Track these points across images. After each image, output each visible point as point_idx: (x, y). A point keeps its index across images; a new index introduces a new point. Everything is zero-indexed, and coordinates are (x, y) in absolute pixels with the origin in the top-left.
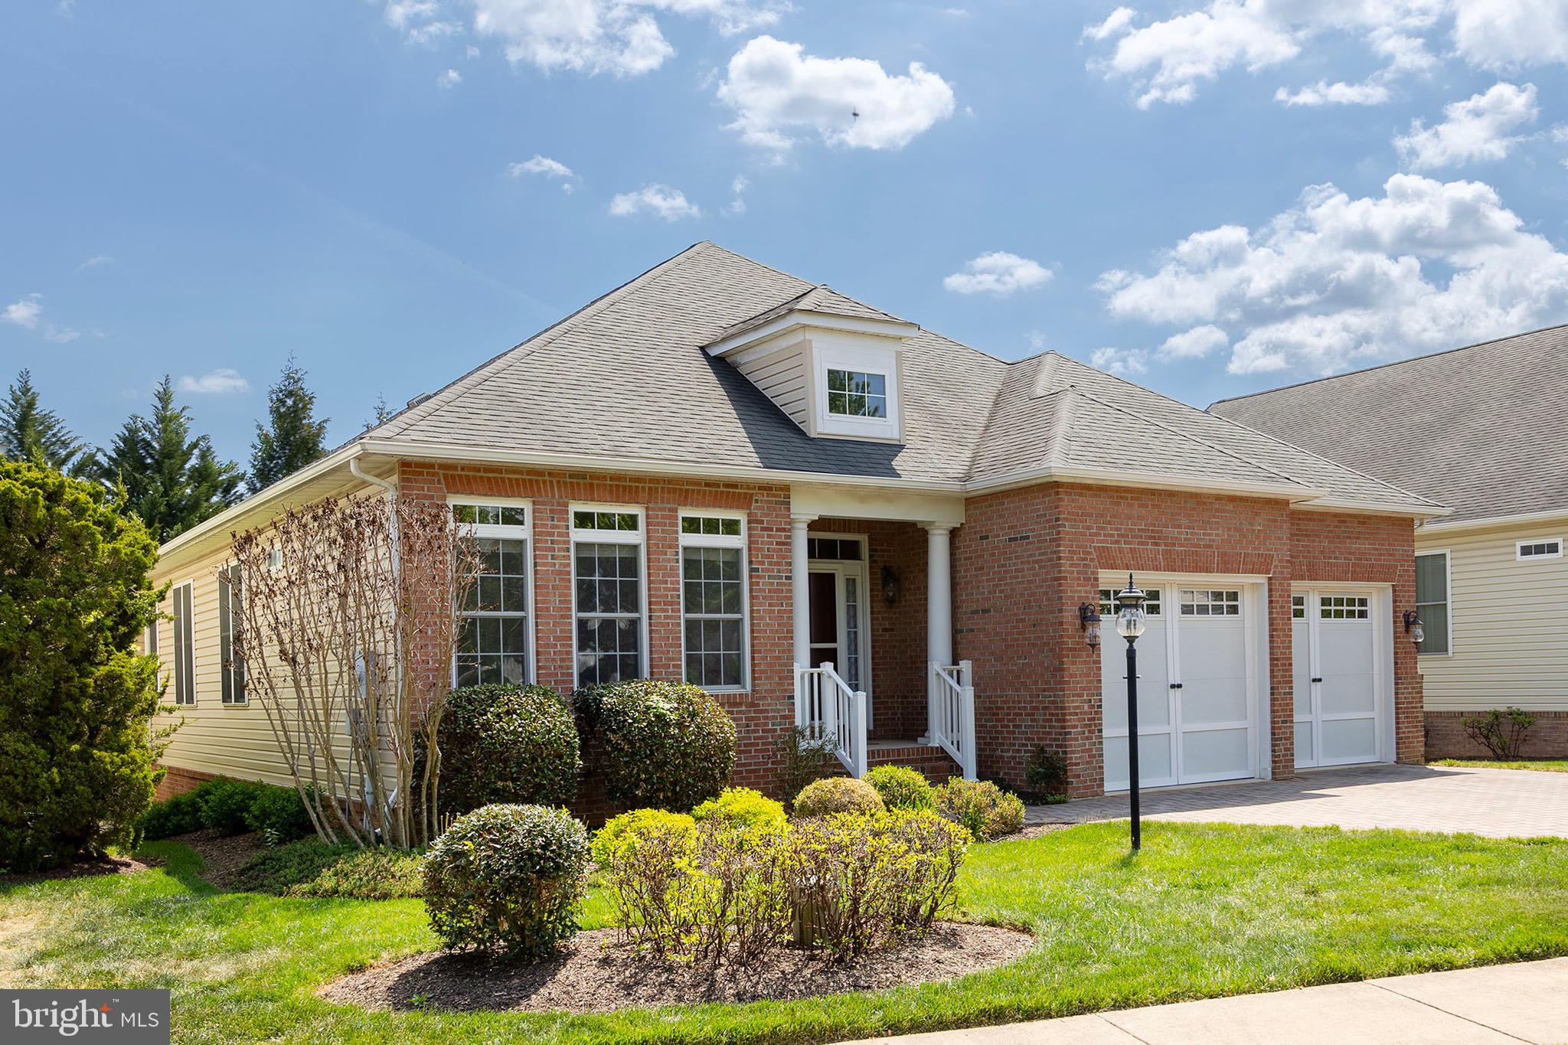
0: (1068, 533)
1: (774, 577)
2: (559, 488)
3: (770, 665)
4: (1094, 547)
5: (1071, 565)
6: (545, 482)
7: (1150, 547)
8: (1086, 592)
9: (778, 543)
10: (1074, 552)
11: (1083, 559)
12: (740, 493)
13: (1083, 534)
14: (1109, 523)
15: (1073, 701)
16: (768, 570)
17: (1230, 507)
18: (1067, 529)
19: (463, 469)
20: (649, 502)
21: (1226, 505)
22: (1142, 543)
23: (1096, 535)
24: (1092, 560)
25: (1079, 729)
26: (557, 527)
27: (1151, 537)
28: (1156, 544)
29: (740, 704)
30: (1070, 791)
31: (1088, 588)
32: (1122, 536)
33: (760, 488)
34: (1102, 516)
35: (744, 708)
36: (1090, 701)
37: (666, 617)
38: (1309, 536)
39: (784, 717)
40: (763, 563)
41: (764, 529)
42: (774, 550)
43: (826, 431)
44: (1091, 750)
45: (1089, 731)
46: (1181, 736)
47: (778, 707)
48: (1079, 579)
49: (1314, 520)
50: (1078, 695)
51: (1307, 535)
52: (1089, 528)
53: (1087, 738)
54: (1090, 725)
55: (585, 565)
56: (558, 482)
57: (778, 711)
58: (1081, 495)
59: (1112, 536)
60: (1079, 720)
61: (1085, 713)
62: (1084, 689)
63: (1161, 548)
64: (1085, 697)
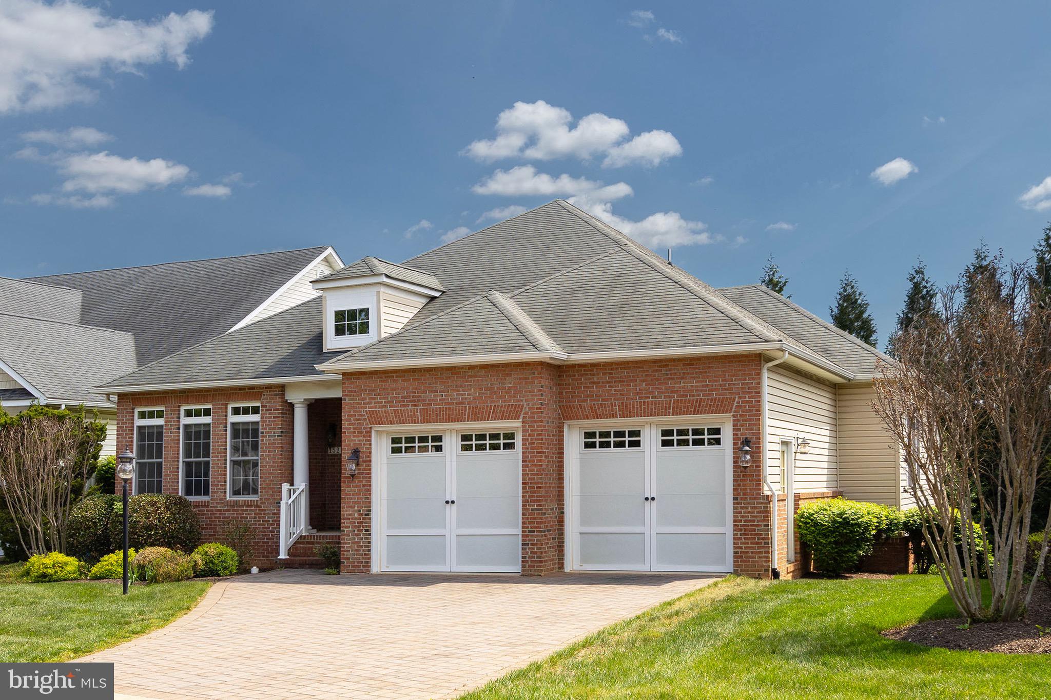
0: (348, 404)
1: (271, 436)
2: (175, 400)
3: (268, 485)
4: (366, 411)
5: (349, 424)
6: (169, 397)
7: (410, 407)
8: (359, 441)
9: (274, 417)
10: (351, 416)
11: (358, 420)
12: (256, 392)
13: (360, 404)
14: (379, 394)
15: (347, 511)
16: (268, 432)
17: (483, 372)
18: (347, 401)
19: (139, 395)
20: (212, 401)
21: (478, 372)
22: (404, 406)
23: (368, 403)
24: (364, 420)
25: (351, 529)
26: (173, 418)
27: (411, 401)
28: (415, 405)
29: (251, 506)
30: (342, 568)
31: (361, 438)
32: (389, 402)
33: (266, 388)
34: (373, 390)
35: (253, 508)
36: (360, 511)
37: (218, 460)
38: (624, 381)
39: (274, 514)
40: (266, 429)
41: (267, 410)
42: (272, 421)
43: (333, 348)
44: (359, 543)
45: (358, 531)
46: (454, 538)
47: (271, 508)
48: (355, 432)
50: (351, 507)
51: (620, 382)
52: (363, 399)
53: (356, 535)
54: (359, 527)
55: (188, 436)
56: (174, 396)
57: (271, 510)
58: (358, 379)
59: (381, 403)
60: (350, 523)
61: (356, 519)
62: (355, 503)
63: (419, 408)
64: (356, 508)
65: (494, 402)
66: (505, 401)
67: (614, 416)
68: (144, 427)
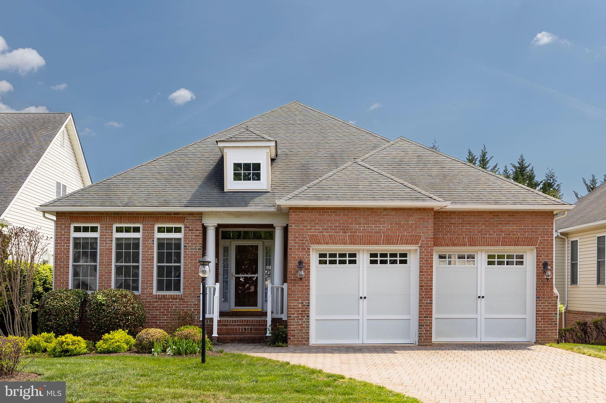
0: (293, 229)
1: (193, 249)
2: (109, 219)
3: (190, 284)
4: (308, 235)
5: (295, 243)
6: (104, 216)
7: (341, 234)
8: (302, 255)
9: (195, 236)
10: (297, 237)
11: (302, 240)
12: (180, 217)
13: (303, 229)
14: (318, 224)
15: (293, 303)
16: (191, 246)
17: (393, 213)
18: (293, 227)
19: (76, 214)
20: (143, 222)
21: (390, 212)
22: (336, 232)
23: (309, 229)
24: (306, 240)
25: (296, 315)
26: (108, 233)
27: (342, 229)
28: (345, 232)
29: (176, 299)
30: (289, 342)
31: (304, 253)
32: (325, 229)
33: (189, 214)
34: (313, 221)
35: (178, 300)
36: (303, 303)
37: (147, 265)
38: (471, 224)
39: (195, 304)
40: (189, 244)
41: (189, 230)
42: (194, 238)
43: (235, 189)
44: (302, 325)
45: (302, 316)
46: (365, 321)
47: (193, 300)
48: (299, 249)
49: (475, 215)
50: (296, 300)
51: (469, 224)
52: (306, 226)
53: (300, 319)
54: (302, 314)
55: (119, 246)
56: (109, 216)
57: (193, 302)
58: (302, 212)
59: (319, 229)
60: (296, 311)
61: (300, 308)
62: (300, 297)
63: (347, 234)
64: (300, 301)
65: (401, 232)
66: (409, 233)
67: (465, 245)
68: (79, 238)
